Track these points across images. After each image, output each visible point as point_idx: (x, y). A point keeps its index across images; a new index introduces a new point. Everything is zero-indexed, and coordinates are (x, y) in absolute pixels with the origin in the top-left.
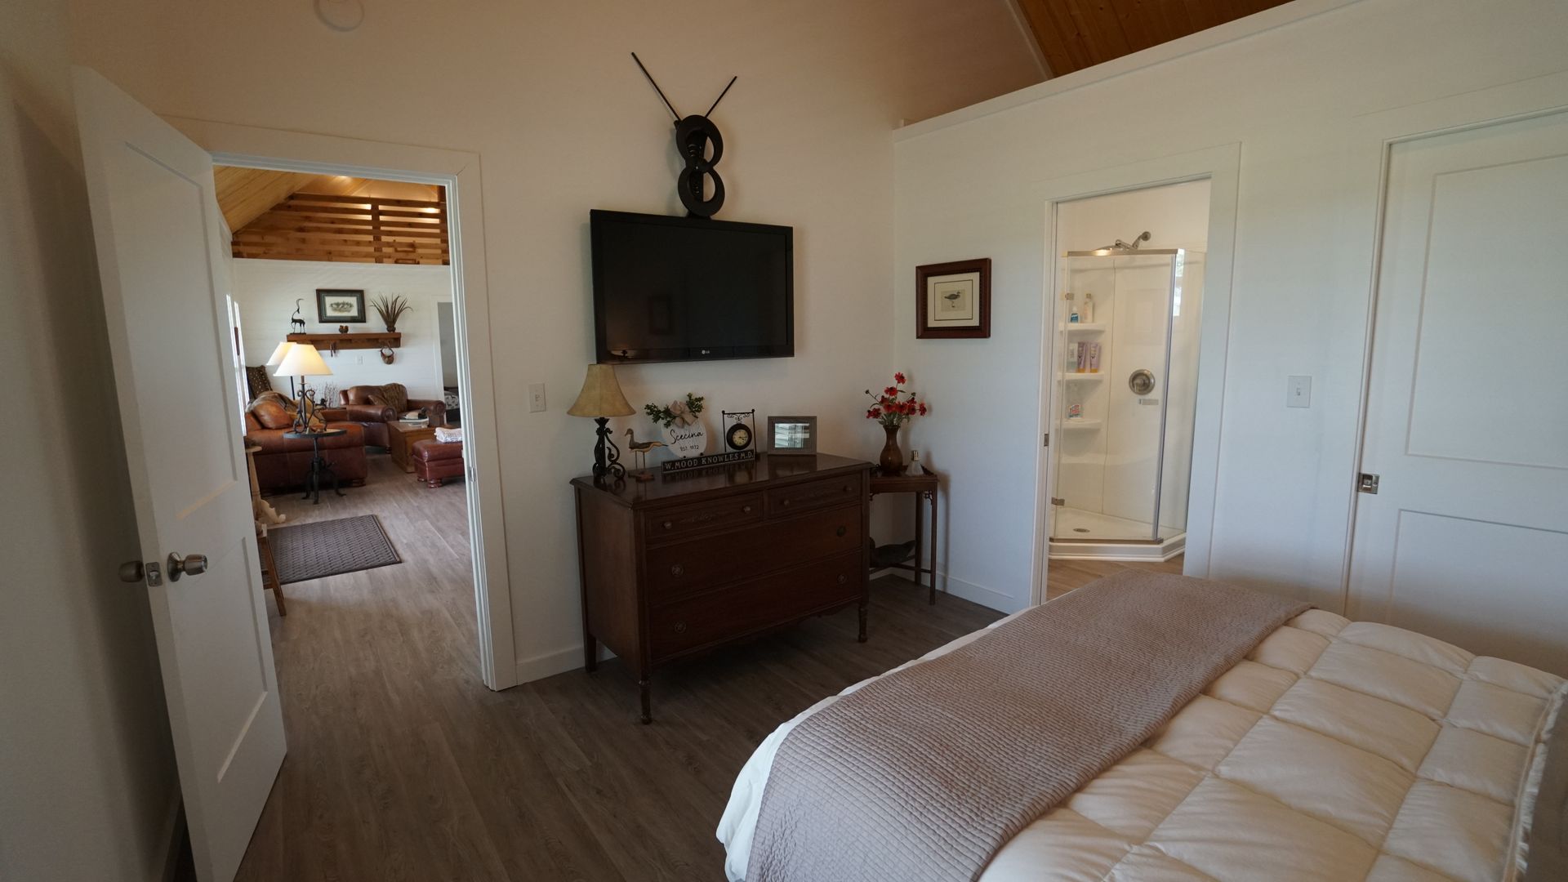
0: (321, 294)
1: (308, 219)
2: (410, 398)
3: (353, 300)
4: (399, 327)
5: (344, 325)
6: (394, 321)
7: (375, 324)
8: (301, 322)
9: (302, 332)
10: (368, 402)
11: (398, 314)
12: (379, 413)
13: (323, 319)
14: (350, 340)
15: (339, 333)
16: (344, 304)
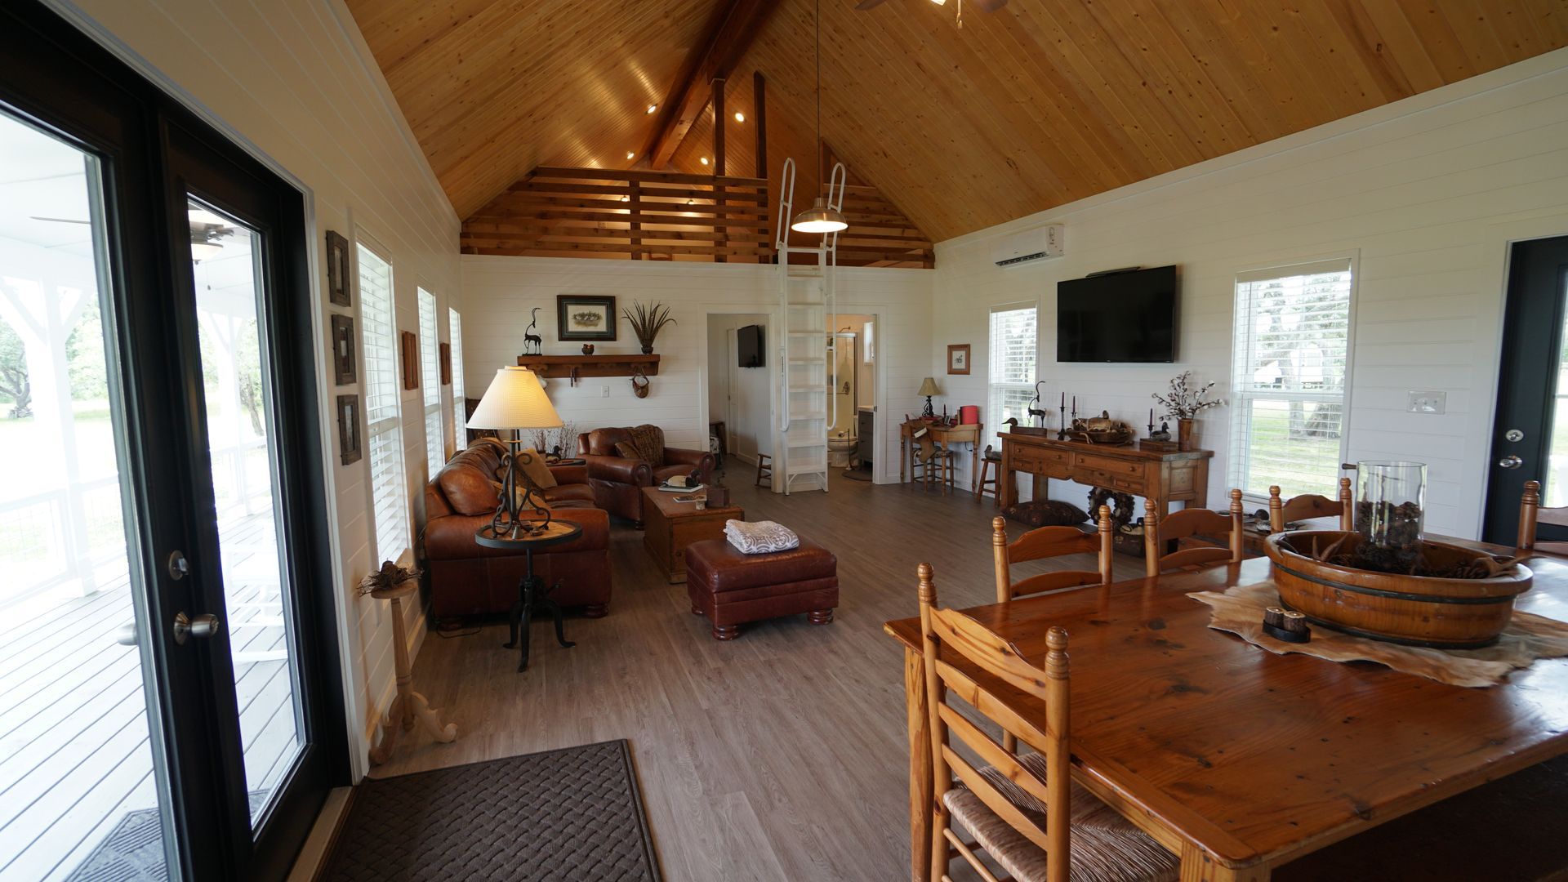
0: (563, 301)
1: (553, 201)
2: (667, 445)
3: (601, 310)
4: (658, 347)
5: (589, 343)
6: (652, 339)
7: (627, 343)
8: (537, 339)
9: (538, 353)
10: (613, 453)
11: (658, 328)
12: (629, 470)
13: (564, 336)
14: (596, 364)
15: (582, 354)
16: (590, 315)
